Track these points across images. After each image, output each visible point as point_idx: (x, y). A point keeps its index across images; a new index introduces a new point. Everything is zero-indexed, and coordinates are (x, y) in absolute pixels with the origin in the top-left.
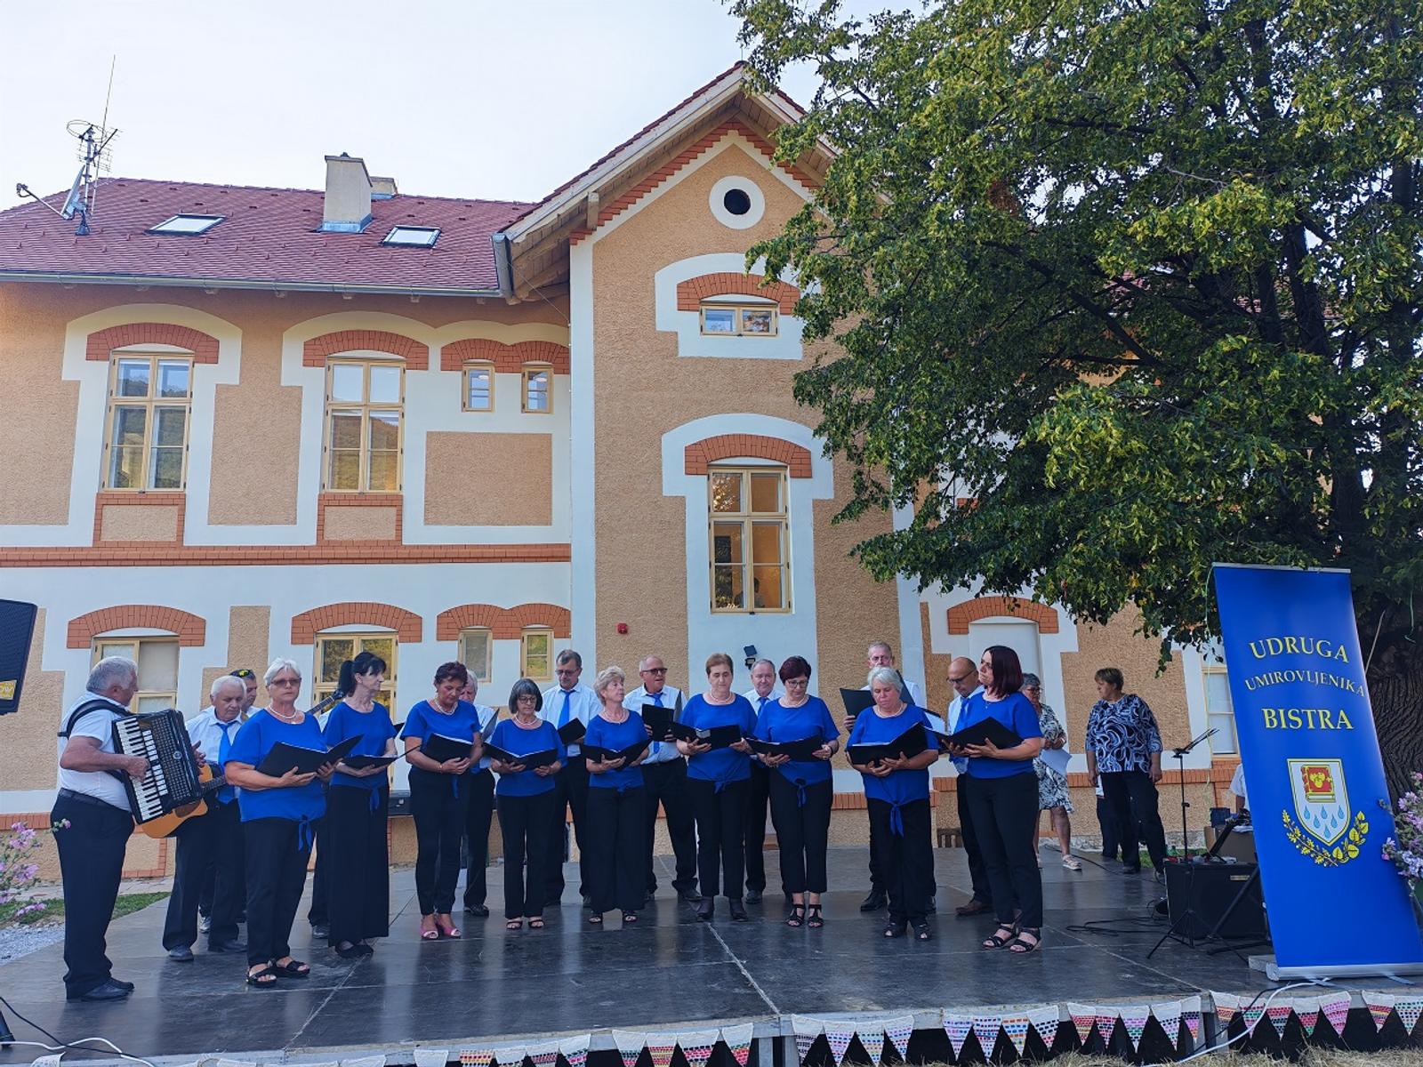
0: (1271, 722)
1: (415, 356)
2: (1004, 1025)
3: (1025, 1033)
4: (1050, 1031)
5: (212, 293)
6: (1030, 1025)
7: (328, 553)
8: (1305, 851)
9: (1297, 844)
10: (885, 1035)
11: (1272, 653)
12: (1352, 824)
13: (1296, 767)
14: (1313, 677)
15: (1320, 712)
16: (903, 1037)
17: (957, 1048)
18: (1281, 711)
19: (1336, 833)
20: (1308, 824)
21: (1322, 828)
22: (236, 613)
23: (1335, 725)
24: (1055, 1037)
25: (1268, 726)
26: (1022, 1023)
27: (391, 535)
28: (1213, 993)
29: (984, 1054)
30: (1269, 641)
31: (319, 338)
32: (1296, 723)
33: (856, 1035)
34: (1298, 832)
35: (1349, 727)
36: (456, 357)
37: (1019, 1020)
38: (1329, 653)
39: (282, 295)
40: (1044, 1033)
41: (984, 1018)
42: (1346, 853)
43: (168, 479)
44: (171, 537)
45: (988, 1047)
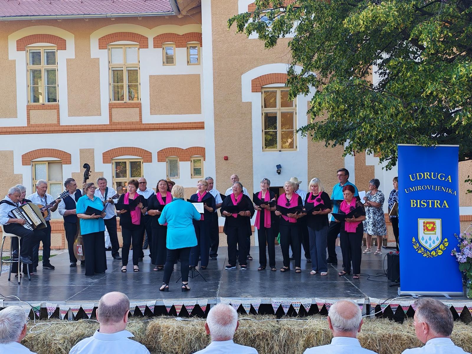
0: (414, 205)
1: (143, 42)
2: (292, 304)
3: (299, 307)
4: (308, 307)
5: (60, 21)
6: (301, 304)
7: (114, 127)
8: (420, 252)
9: (416, 249)
10: (251, 305)
11: (418, 179)
12: (442, 242)
13: (421, 222)
14: (435, 188)
15: (436, 201)
16: (257, 306)
17: (275, 310)
18: (419, 201)
19: (434, 246)
20: (423, 243)
21: (428, 244)
22: (82, 151)
23: (441, 206)
24: (310, 309)
25: (412, 206)
26: (299, 304)
27: (138, 119)
28: (370, 298)
29: (284, 312)
30: (418, 174)
31: (104, 37)
32: (424, 205)
33: (241, 305)
34: (418, 245)
35: (447, 207)
36: (160, 41)
37: (298, 303)
38: (444, 179)
39: (87, 20)
40: (306, 307)
41: (285, 301)
42: (437, 253)
43: (52, 99)
44: (55, 122)
45: (286, 310)
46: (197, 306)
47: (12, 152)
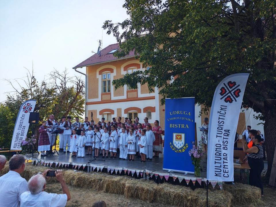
0: (171, 126)
1: (138, 66)
2: (115, 169)
3: (117, 171)
4: (121, 171)
7: (128, 100)
8: (173, 149)
10: (100, 168)
11: (174, 114)
12: (185, 145)
13: (174, 135)
14: (182, 118)
15: (182, 125)
16: (102, 169)
17: (108, 171)
18: (174, 125)
19: (180, 147)
20: (175, 145)
21: (178, 146)
22: (117, 109)
23: (185, 127)
25: (170, 127)
26: (117, 169)
27: (136, 96)
28: (146, 170)
30: (174, 112)
31: (125, 66)
32: (176, 127)
34: (172, 146)
35: (188, 128)
38: (186, 114)
41: (113, 168)
42: (182, 151)
43: (109, 91)
44: (110, 99)
45: (112, 172)
46: (82, 166)
47: (96, 110)
